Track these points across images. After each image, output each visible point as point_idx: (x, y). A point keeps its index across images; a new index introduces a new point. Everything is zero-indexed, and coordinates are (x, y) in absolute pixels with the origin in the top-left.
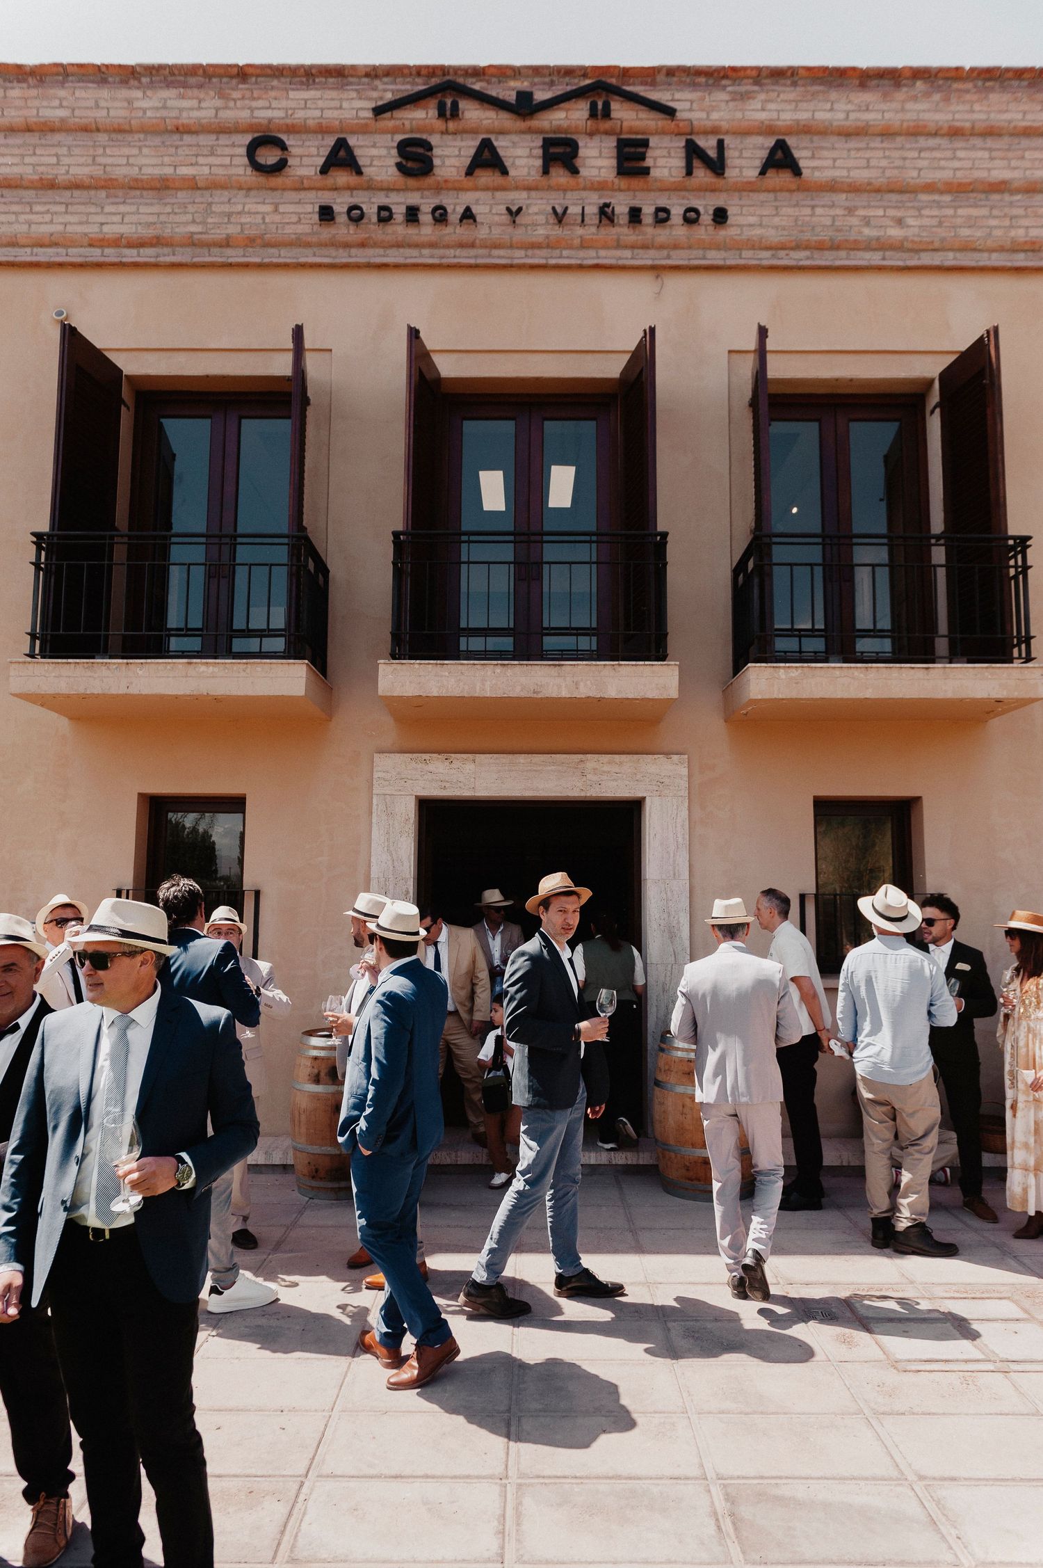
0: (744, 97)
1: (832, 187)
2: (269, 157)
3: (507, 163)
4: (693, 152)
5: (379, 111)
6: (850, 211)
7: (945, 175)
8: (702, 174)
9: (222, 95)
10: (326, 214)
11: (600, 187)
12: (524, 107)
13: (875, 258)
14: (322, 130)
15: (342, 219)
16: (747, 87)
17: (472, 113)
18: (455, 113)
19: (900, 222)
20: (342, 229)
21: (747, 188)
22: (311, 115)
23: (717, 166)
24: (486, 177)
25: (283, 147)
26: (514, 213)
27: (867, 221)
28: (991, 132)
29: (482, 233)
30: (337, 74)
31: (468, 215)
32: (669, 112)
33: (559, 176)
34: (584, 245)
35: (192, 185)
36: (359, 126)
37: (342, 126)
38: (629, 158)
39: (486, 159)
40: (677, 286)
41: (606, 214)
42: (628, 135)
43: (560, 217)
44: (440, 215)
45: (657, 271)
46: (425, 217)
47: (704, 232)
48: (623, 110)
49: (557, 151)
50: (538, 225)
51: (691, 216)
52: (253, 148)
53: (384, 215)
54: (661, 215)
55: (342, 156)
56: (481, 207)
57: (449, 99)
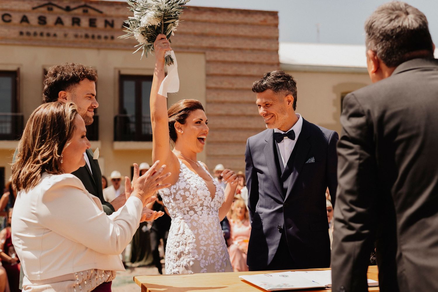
0: (118, 9)
2: (7, 18)
3: (64, 22)
4: (106, 22)
5: (34, 8)
8: (109, 27)
10: (21, 33)
11: (86, 29)
12: (68, 9)
14: (19, 11)
15: (25, 34)
16: (120, 6)
17: (56, 10)
18: (51, 9)
20: (25, 36)
21: (118, 30)
22: (16, 8)
23: (112, 25)
24: (59, 25)
25: (10, 15)
26: (66, 35)
29: (58, 39)
31: (55, 35)
32: (101, 12)
33: (76, 26)
34: (81, 42)
36: (29, 12)
37: (25, 11)
38: (92, 23)
39: (59, 21)
40: (103, 53)
41: (87, 36)
42: (92, 17)
43: (76, 36)
44: (48, 35)
45: (98, 49)
46: (45, 34)
47: (109, 41)
48: (91, 11)
49: (76, 20)
50: (71, 37)
51: (106, 38)
52: (3, 16)
53: (35, 34)
54: (99, 37)
55: (25, 19)
56: (58, 33)
57: (50, 6)
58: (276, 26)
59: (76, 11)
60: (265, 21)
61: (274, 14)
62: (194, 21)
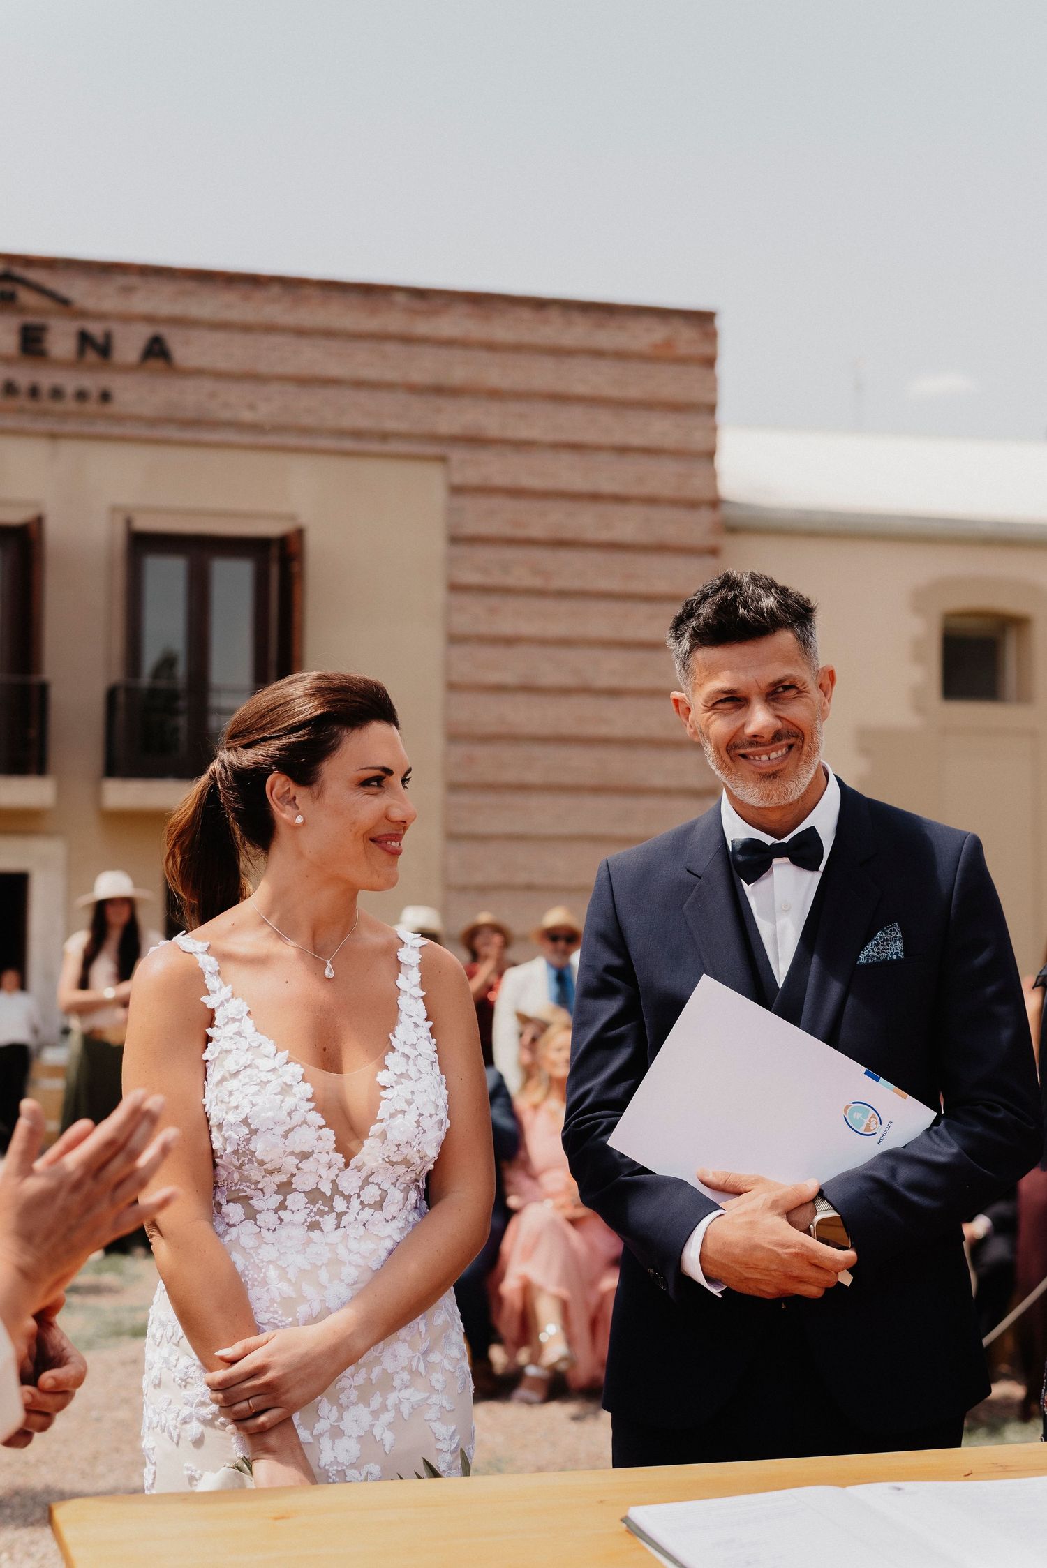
0: (127, 290)
1: (198, 373)
4: (84, 339)
6: (212, 395)
7: (290, 368)
8: (91, 356)
11: (8, 361)
13: (232, 436)
16: (133, 280)
19: (252, 407)
21: (127, 369)
23: (105, 350)
27: (226, 404)
28: (329, 334)
32: (64, 302)
38: (32, 341)
40: (68, 450)
41: (10, 389)
42: (31, 320)
45: (53, 436)
47: (92, 407)
48: (27, 298)
51: (82, 396)
54: (57, 394)
58: (709, 362)
60: (668, 344)
61: (703, 320)
62: (407, 340)
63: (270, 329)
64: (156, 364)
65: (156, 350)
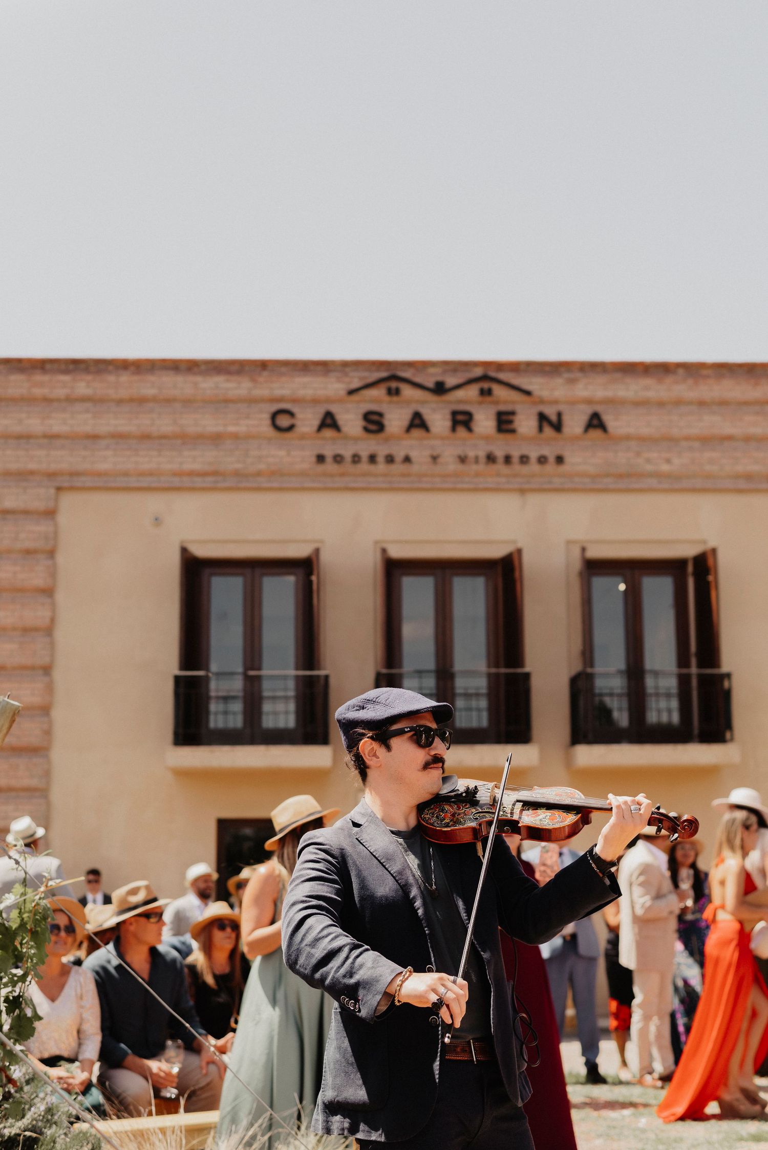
0: (572, 381)
1: (628, 438)
2: (283, 421)
3: (430, 423)
4: (542, 418)
5: (351, 392)
6: (638, 454)
7: (694, 431)
8: (548, 431)
9: (254, 380)
10: (321, 459)
11: (487, 438)
12: (440, 389)
13: (653, 482)
14: (315, 401)
15: (330, 460)
16: (576, 375)
17: (408, 392)
18: (397, 392)
19: (668, 461)
20: (330, 466)
21: (575, 438)
22: (308, 393)
23: (558, 427)
24: (417, 433)
25: (291, 414)
26: (435, 458)
27: (648, 461)
28: (723, 403)
29: (415, 468)
30: (324, 367)
31: (407, 459)
32: (528, 393)
33: (462, 431)
34: (477, 475)
35: (235, 437)
36: (340, 401)
37: (328, 400)
38: (505, 422)
39: (418, 422)
40: (534, 500)
41: (491, 458)
42: (503, 408)
43: (463, 460)
44: (390, 459)
45: (522, 491)
46: (381, 459)
47: (550, 467)
48: (499, 392)
49: (460, 417)
50: (449, 464)
51: (542, 460)
52: (274, 416)
53: (356, 459)
54: (524, 459)
55: (329, 421)
56: (414, 454)
57: (394, 385)
59: (460, 394)
63: (679, 403)
64: (596, 434)
65: (596, 422)
